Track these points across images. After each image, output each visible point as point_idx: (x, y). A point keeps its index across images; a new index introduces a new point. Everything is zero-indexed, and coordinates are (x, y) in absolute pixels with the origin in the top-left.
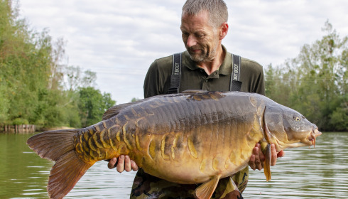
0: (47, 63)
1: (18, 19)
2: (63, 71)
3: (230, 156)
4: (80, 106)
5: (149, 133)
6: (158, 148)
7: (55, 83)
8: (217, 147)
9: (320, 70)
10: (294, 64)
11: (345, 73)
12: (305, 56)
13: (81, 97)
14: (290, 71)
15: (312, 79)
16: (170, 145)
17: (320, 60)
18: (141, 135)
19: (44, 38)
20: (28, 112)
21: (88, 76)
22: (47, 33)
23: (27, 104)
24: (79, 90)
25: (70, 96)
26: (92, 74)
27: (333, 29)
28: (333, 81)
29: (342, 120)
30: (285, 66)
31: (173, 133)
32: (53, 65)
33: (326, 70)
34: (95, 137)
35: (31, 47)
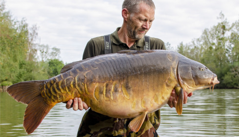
0: (25, 42)
1: (4, 11)
2: (37, 47)
3: (154, 97)
4: (49, 72)
5: (95, 82)
6: (101, 93)
7: (31, 56)
8: (143, 90)
9: (216, 46)
10: (198, 42)
11: (233, 48)
12: (206, 37)
13: (49, 66)
14: (195, 47)
15: (210, 53)
16: (110, 90)
17: (215, 39)
18: (88, 83)
19: (23, 25)
20: (12, 77)
21: (55, 51)
22: (24, 21)
23: (12, 71)
24: (48, 62)
25: (42, 66)
26: (57, 50)
27: (225, 18)
28: (225, 54)
29: (231, 81)
30: (192, 44)
31: (111, 81)
32: (30, 44)
33: (220, 46)
34: (55, 86)
35: (13, 31)
